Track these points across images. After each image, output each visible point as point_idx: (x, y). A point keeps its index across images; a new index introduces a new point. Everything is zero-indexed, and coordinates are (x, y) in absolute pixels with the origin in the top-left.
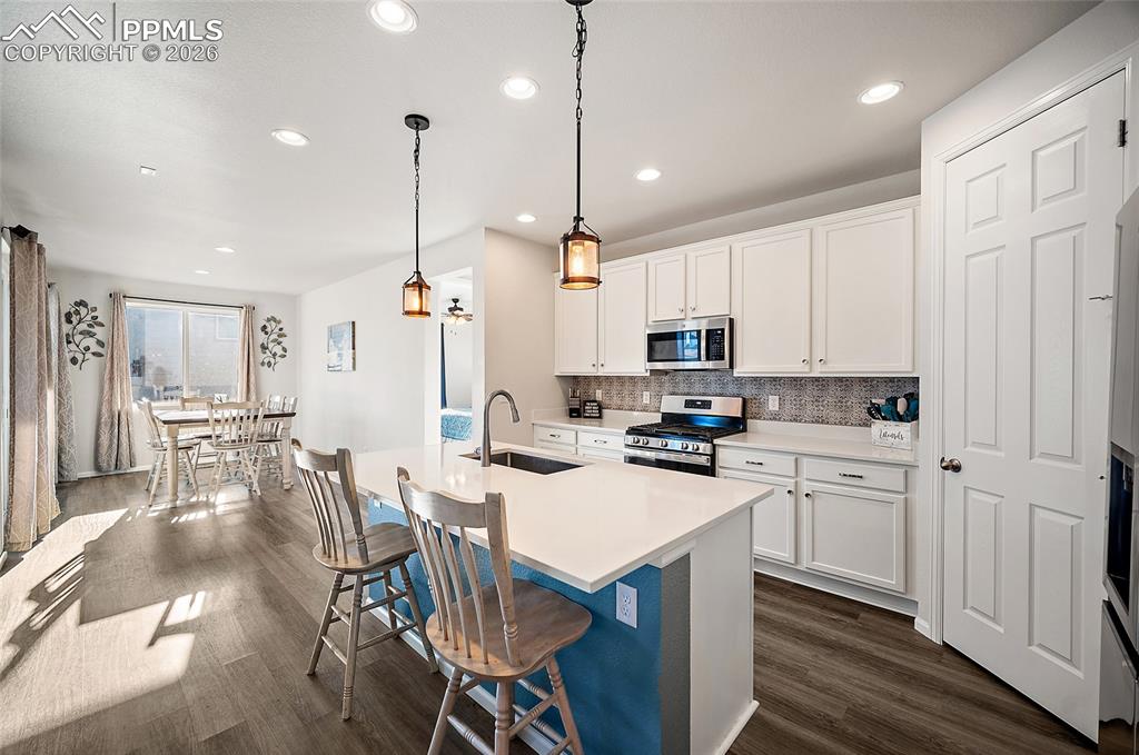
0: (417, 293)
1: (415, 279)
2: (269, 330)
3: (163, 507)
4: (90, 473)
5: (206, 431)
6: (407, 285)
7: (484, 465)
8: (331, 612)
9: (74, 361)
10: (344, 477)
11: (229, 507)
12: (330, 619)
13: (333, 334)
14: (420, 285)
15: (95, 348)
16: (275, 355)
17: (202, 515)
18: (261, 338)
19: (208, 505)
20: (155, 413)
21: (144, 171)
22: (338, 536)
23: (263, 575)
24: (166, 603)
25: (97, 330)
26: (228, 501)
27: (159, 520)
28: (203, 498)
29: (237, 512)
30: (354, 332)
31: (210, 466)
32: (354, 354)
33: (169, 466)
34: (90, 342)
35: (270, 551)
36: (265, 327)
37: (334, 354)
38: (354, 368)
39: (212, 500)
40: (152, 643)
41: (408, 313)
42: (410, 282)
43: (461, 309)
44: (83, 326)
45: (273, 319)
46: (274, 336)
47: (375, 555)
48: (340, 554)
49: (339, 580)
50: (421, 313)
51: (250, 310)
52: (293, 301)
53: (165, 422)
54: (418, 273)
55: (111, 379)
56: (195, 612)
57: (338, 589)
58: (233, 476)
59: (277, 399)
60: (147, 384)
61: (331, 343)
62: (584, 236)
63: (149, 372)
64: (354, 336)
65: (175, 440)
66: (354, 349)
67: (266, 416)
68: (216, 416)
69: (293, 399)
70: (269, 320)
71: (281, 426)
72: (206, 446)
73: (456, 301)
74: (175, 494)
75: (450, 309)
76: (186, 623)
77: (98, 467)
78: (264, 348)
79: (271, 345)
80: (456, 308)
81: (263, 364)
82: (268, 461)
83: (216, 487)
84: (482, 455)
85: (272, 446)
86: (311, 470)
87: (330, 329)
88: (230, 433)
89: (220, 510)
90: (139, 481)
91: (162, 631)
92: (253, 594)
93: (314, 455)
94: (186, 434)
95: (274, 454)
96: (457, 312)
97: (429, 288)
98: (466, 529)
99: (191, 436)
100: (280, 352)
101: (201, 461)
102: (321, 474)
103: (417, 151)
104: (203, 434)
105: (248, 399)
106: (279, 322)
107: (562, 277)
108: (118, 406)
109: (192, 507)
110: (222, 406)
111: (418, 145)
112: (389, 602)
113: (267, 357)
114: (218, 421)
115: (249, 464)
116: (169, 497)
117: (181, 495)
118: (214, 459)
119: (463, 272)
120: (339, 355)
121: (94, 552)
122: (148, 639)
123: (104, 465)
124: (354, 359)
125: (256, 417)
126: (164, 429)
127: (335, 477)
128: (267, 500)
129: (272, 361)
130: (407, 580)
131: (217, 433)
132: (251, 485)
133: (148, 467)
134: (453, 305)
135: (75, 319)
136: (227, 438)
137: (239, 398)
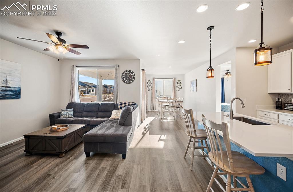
0: (210, 72)
1: (210, 68)
2: (178, 83)
3: (160, 118)
4: (150, 110)
5: (167, 104)
6: (208, 70)
7: (231, 119)
8: (188, 146)
9: (148, 90)
10: (191, 115)
11: (170, 120)
12: (188, 148)
13: (192, 83)
14: (211, 70)
15: (151, 88)
16: (179, 88)
17: (166, 121)
18: (177, 85)
19: (167, 119)
20: (159, 100)
21: (158, 56)
22: (190, 130)
23: (176, 135)
24: (160, 135)
25: (151, 85)
26: (170, 119)
27: (159, 120)
28: (166, 118)
29: (172, 121)
30: (197, 82)
31: (167, 111)
32: (197, 88)
33: (161, 110)
34: (150, 87)
35: (178, 131)
36: (177, 82)
37: (192, 88)
38: (197, 91)
39: (168, 118)
40: (158, 141)
41: (208, 77)
42: (209, 69)
43: (230, 73)
44: (149, 84)
45: (179, 80)
46: (179, 84)
47: (198, 135)
48: (190, 133)
49: (190, 139)
50: (211, 77)
51: (175, 79)
52: (183, 75)
53: (160, 102)
54: (211, 67)
55: (153, 94)
56: (165, 138)
57: (190, 141)
58: (171, 114)
59: (180, 98)
60: (158, 95)
61: (191, 85)
62: (264, 48)
63: (158, 92)
64: (197, 83)
65: (162, 106)
66: (197, 86)
67: (177, 102)
68: (169, 101)
69: (183, 99)
70: (178, 81)
71: (180, 104)
72: (167, 107)
73: (228, 70)
74: (162, 116)
75: (226, 73)
76: (163, 139)
77: (151, 109)
78: (177, 87)
79: (179, 86)
80: (228, 73)
81: (177, 90)
82: (178, 112)
83: (168, 116)
84: (230, 116)
85: (178, 108)
86: (185, 113)
87: (191, 82)
88: (171, 105)
89: (169, 121)
90: (156, 113)
91: (160, 140)
92: (174, 138)
93: (185, 110)
94: (164, 104)
95: (179, 111)
96: (228, 74)
97: (214, 70)
98: (217, 130)
99: (164, 105)
100: (180, 88)
101: (166, 110)
102: (186, 114)
103: (211, 35)
104: (166, 105)
105: (174, 98)
106: (180, 81)
107: (254, 63)
108: (154, 99)
109: (164, 119)
110: (169, 99)
111: (211, 34)
112: (202, 148)
113: (178, 88)
114: (169, 102)
115: (174, 112)
116: (161, 116)
117: (163, 116)
118: (168, 110)
119: (228, 62)
120: (193, 88)
121: (151, 123)
122: (158, 140)
123: (152, 109)
124: (197, 89)
125: (175, 102)
126: (160, 103)
127: (189, 115)
128: (177, 120)
129: (179, 90)
130: (207, 144)
131: (169, 105)
132: (174, 116)
133: (158, 110)
134: (227, 72)
135: (148, 83)
136: (170, 106)
137: (172, 98)
